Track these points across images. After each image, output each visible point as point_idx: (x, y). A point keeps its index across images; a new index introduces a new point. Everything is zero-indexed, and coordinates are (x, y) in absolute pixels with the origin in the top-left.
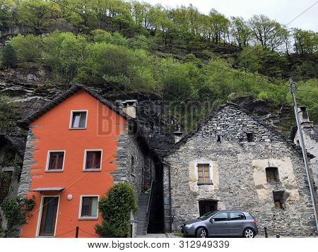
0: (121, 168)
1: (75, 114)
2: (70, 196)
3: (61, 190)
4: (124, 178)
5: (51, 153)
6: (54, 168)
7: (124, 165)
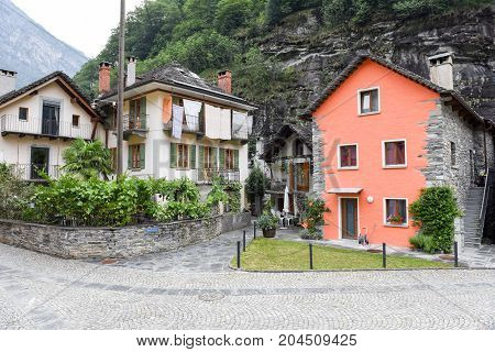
0: (435, 163)
1: (363, 94)
2: (370, 199)
3: (359, 193)
4: (442, 177)
5: (342, 148)
6: (347, 165)
7: (439, 159)
